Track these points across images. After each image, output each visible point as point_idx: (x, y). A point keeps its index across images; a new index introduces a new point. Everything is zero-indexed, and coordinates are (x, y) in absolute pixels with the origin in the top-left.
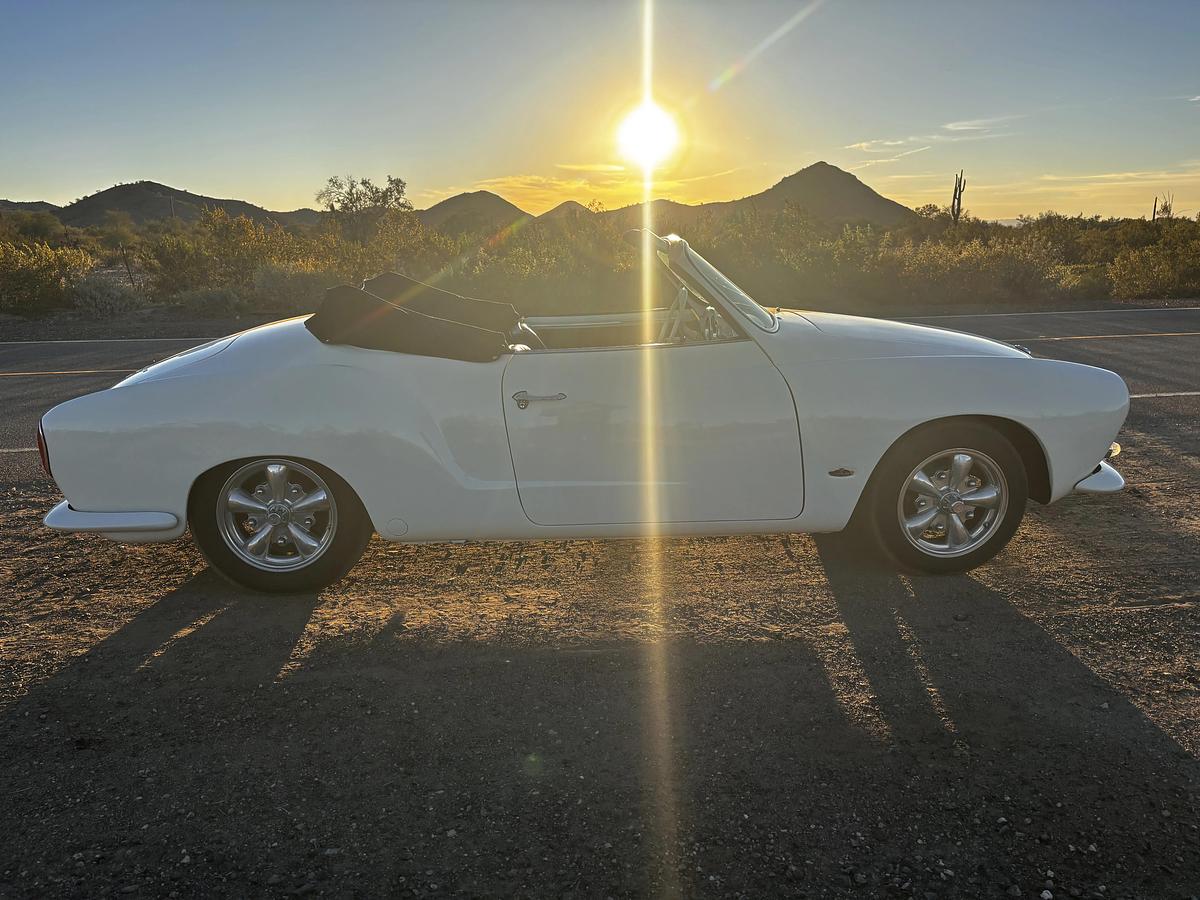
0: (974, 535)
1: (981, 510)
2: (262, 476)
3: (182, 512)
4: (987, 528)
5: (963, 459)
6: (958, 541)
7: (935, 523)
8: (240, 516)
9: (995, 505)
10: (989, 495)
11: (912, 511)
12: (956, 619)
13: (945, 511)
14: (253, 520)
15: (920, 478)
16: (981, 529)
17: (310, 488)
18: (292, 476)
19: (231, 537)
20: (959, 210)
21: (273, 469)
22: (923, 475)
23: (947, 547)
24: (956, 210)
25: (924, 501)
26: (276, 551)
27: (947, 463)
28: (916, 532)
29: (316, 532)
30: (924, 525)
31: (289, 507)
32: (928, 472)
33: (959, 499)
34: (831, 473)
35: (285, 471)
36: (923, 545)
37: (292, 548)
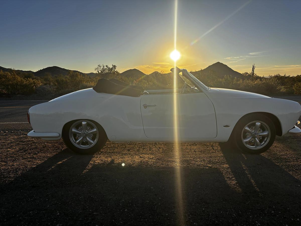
0: (262, 144)
1: (264, 137)
2: (81, 124)
3: (61, 133)
4: (265, 142)
5: (258, 124)
6: (257, 145)
7: (251, 140)
8: (75, 135)
9: (267, 136)
10: (265, 133)
11: (245, 137)
12: (258, 164)
13: (254, 137)
14: (78, 135)
15: (247, 128)
16: (264, 142)
17: (92, 128)
18: (88, 125)
19: (72, 139)
20: (254, 73)
21: (84, 123)
22: (247, 127)
23: (255, 147)
24: (253, 73)
25: (248, 134)
26: (83, 143)
27: (254, 124)
28: (246, 143)
29: (93, 139)
30: (248, 141)
31: (87, 132)
32: (249, 127)
33: (257, 134)
34: (224, 126)
35: (86, 123)
36: (248, 146)
37: (87, 143)
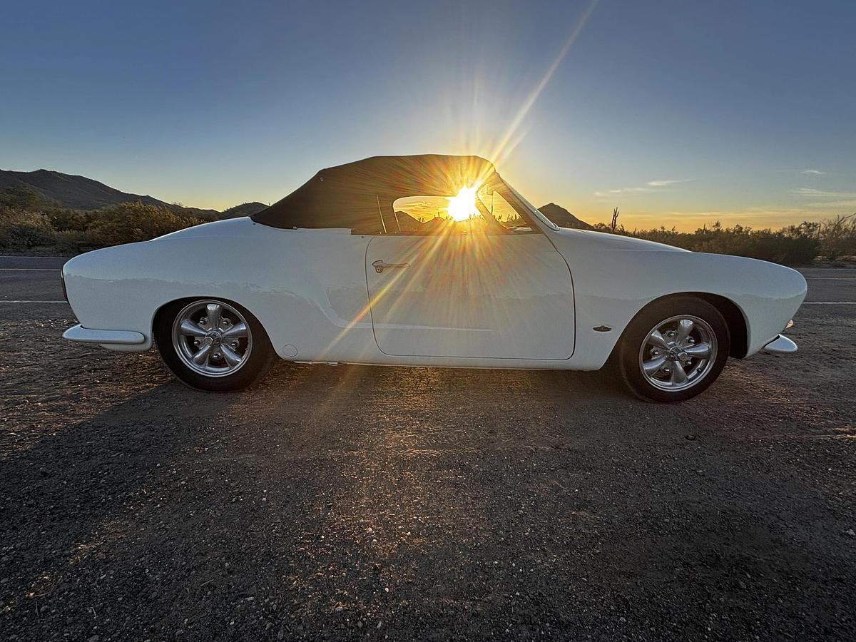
0: (690, 377)
1: (696, 359)
2: (203, 312)
3: (149, 333)
4: (699, 373)
5: (687, 324)
6: (679, 381)
7: (663, 367)
8: (190, 339)
9: (707, 357)
10: (703, 349)
11: (648, 358)
13: (671, 359)
14: (197, 341)
15: (656, 335)
16: (695, 373)
17: (236, 321)
18: (225, 313)
19: (183, 352)
21: (212, 308)
22: (658, 333)
23: (670, 384)
24: (614, 226)
25: (657, 351)
27: (674, 326)
28: (650, 373)
29: (240, 351)
30: (657, 368)
31: (222, 333)
32: (662, 331)
33: (683, 351)
34: (595, 329)
35: (220, 308)
36: (654, 381)
